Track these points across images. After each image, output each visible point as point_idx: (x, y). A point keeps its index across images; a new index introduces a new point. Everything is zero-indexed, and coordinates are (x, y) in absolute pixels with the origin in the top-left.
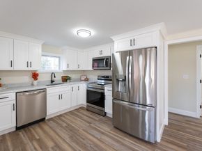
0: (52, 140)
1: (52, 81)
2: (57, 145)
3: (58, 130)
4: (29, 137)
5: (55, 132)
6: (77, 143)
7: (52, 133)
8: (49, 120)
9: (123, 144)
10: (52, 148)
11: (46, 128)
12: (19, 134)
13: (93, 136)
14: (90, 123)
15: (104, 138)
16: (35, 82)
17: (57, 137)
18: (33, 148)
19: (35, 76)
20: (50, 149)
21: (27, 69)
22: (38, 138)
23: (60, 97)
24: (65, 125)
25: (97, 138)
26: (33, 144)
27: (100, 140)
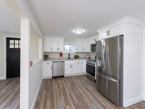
0: (63, 85)
1: (69, 58)
2: (64, 88)
3: (67, 83)
4: (55, 82)
5: (66, 83)
6: (72, 90)
7: (64, 83)
8: (65, 77)
9: (96, 99)
10: (62, 88)
11: (63, 80)
12: (53, 80)
13: (82, 90)
14: (84, 83)
15: (87, 92)
16: (61, 58)
17: (65, 85)
18: (55, 86)
19: (61, 55)
20: (61, 88)
21: (57, 51)
22: (58, 83)
23: (71, 66)
24: (71, 81)
25: (83, 91)
26: (56, 85)
27: (84, 92)
